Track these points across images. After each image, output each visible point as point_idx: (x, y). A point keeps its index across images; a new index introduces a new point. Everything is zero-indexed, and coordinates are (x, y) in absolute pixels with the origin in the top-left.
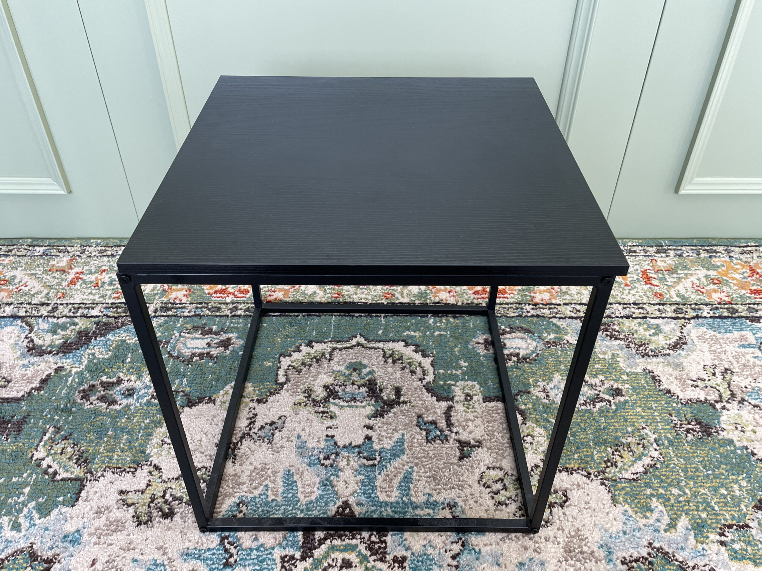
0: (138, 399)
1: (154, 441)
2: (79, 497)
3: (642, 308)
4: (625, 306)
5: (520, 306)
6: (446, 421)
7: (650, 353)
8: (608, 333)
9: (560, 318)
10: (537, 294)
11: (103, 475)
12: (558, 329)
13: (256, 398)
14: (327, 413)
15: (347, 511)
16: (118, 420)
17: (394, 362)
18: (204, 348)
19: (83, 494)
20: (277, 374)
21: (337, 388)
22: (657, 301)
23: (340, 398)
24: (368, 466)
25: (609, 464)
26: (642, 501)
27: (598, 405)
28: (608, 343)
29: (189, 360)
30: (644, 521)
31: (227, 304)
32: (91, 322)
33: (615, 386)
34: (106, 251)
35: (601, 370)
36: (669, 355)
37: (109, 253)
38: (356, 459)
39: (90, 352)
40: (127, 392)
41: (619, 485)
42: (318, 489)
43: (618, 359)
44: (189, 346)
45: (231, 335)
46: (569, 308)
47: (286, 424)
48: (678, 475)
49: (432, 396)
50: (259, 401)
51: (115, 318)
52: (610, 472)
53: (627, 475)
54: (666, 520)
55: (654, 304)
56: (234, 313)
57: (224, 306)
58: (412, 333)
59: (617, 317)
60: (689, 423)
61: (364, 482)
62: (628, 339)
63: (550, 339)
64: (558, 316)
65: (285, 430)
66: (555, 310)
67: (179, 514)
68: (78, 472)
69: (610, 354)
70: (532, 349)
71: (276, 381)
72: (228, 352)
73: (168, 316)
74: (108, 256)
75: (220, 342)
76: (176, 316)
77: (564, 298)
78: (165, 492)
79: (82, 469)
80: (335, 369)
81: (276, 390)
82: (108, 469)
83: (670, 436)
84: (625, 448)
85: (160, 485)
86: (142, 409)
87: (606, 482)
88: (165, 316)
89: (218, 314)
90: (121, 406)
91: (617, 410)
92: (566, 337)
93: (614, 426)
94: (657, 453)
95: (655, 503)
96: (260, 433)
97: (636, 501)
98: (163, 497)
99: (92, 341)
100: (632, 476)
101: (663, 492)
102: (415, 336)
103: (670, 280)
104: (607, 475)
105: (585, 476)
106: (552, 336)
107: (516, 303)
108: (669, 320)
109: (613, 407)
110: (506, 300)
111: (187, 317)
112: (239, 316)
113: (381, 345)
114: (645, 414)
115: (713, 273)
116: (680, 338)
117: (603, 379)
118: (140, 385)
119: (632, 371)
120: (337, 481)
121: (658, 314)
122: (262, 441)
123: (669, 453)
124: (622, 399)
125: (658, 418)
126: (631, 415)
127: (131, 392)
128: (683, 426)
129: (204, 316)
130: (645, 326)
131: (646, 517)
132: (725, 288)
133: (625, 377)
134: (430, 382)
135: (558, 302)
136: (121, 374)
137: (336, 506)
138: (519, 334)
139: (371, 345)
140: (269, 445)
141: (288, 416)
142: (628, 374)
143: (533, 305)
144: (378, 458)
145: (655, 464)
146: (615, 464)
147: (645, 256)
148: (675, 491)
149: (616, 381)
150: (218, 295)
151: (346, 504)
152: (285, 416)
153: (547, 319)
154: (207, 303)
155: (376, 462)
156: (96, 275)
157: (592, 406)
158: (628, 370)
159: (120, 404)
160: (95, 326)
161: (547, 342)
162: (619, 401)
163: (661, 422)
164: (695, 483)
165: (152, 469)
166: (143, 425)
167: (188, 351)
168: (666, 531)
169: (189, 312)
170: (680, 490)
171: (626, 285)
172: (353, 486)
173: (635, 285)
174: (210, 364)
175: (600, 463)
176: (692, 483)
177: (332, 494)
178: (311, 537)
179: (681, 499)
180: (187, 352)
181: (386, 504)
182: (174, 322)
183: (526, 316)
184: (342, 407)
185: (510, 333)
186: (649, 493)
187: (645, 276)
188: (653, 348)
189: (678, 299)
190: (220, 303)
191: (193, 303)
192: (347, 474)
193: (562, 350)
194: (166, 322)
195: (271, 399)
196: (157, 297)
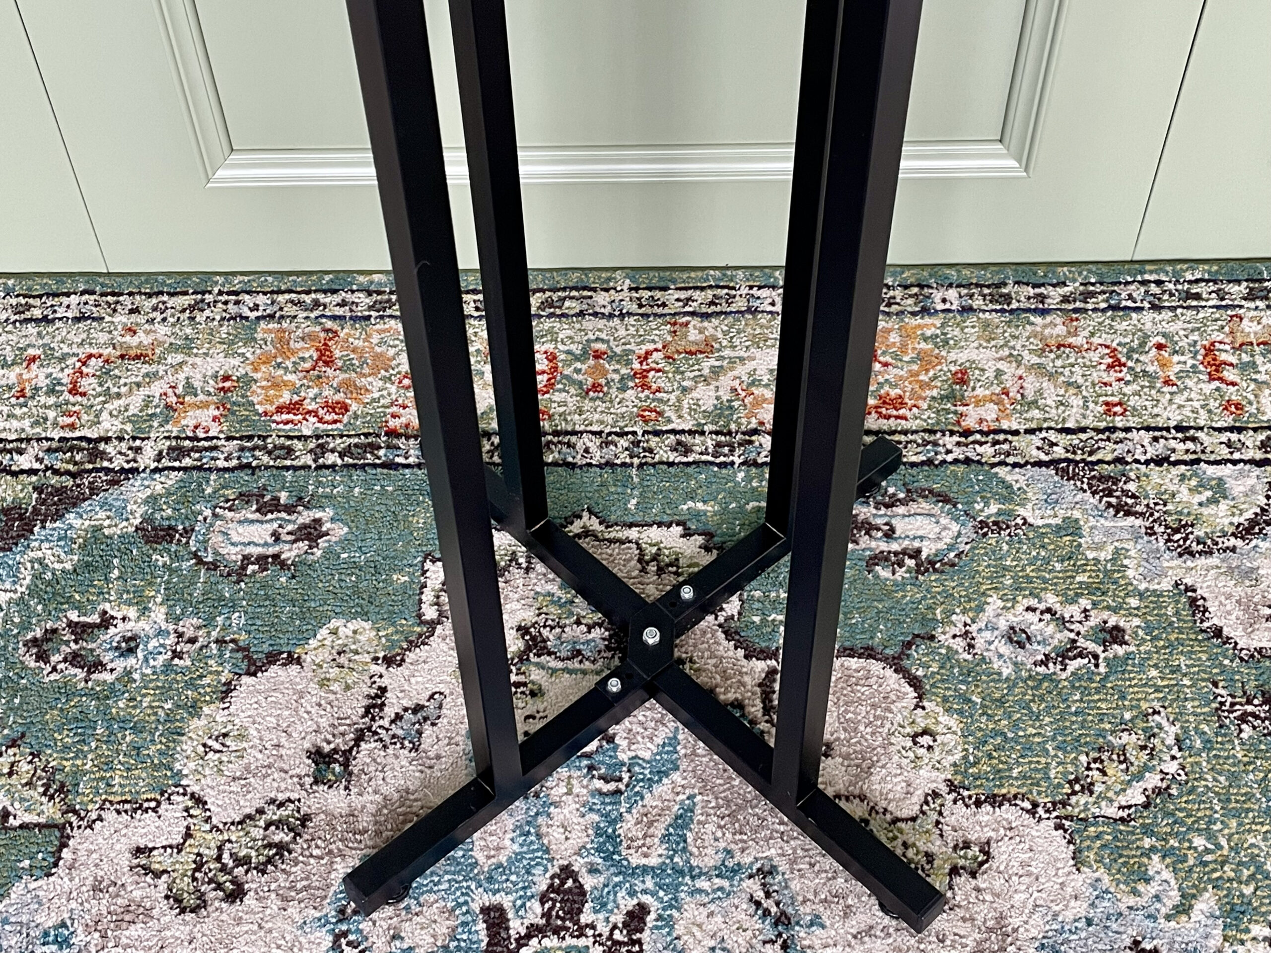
0: (146, 660)
1: (188, 747)
2: (60, 858)
3: (1194, 439)
4: (1157, 434)
5: (932, 438)
6: (763, 702)
7: (1195, 547)
8: (1113, 500)
9: (1015, 465)
10: (970, 407)
11: (100, 819)
12: (1008, 493)
13: (381, 655)
14: (525, 684)
15: (570, 883)
16: (110, 702)
17: (660, 571)
18: (266, 544)
19: (66, 853)
20: (420, 602)
21: (545, 632)
22: (1228, 421)
23: (550, 654)
24: (605, 795)
25: (1077, 787)
26: (1132, 862)
27: (1073, 665)
29: (240, 573)
30: (1132, 901)
31: (306, 438)
32: (24, 487)
33: (1111, 623)
34: (29, 307)
35: (1088, 586)
36: (1233, 549)
37: (37, 313)
38: (585, 782)
39: (32, 554)
40: (123, 645)
41: (1092, 829)
42: (512, 840)
43: (1126, 562)
44: (235, 538)
45: (319, 514)
46: (1036, 440)
47: (444, 711)
48: (1211, 808)
49: (736, 648)
50: (389, 661)
51: (73, 475)
52: (1078, 801)
53: (1112, 811)
54: (1174, 897)
55: (1220, 430)
56: (321, 461)
57: (298, 445)
58: (700, 506)
59: (1137, 461)
60: (1249, 702)
61: (599, 828)
62: (1152, 515)
63: (988, 517)
64: (1011, 460)
65: (443, 721)
66: (1006, 447)
67: (252, 893)
68: (50, 811)
69: (1110, 548)
70: (948, 541)
71: (419, 616)
72: (318, 553)
73: (185, 469)
74: (37, 321)
75: (299, 529)
76: (199, 468)
77: (1028, 415)
78: (220, 848)
79: (58, 806)
80: (538, 589)
81: (420, 636)
82: (108, 805)
83: (1206, 729)
84: (1115, 757)
85: (209, 836)
86: (157, 680)
87: (1067, 823)
88: (179, 469)
89: (288, 463)
90: (114, 676)
91: (1107, 676)
92: (1021, 511)
93: (1099, 708)
94: (1176, 762)
95: (1155, 863)
96: (395, 730)
97: (1121, 860)
98: (219, 859)
99: (36, 529)
100: (1121, 814)
101: (1177, 844)
102: (705, 513)
103: (1265, 369)
104: (1069, 808)
105: (1028, 811)
106: (993, 508)
107: (924, 431)
108: (1248, 467)
109: (1102, 669)
110: (903, 422)
111: (226, 470)
112: (333, 467)
113: (633, 533)
114: (1165, 683)
116: (1263, 510)
117: (1089, 607)
118: (147, 628)
119: (1151, 588)
120: (549, 826)
121: (1224, 452)
122: (398, 745)
123: (1198, 764)
124: (1120, 650)
125: (1188, 691)
126: (1135, 685)
127: (133, 644)
128: (1238, 707)
129: (259, 467)
130: (1194, 482)
131: (1135, 892)
133: (1134, 602)
134: (732, 617)
135: (1015, 427)
136: (107, 606)
137: (548, 875)
138: (924, 505)
139: (612, 535)
140: (413, 754)
141: (447, 692)
142: (1141, 595)
143: (961, 435)
144: (626, 777)
145: (1168, 787)
146: (1089, 789)
147: (1218, 307)
148: (1199, 842)
149: (1115, 610)
150: (285, 417)
151: (567, 872)
152: (441, 693)
153: (987, 468)
154: (264, 438)
155: (622, 787)
156: (17, 370)
157: (1059, 667)
158: (1143, 586)
159: (112, 670)
160: (35, 496)
161: (981, 522)
162: (1115, 657)
163: (1193, 700)
164: (1240, 824)
165: (190, 804)
166: (161, 712)
167: (234, 550)
168: (1168, 918)
169: (226, 459)
170: (1208, 839)
171: (1167, 382)
172: (578, 838)
173: (1187, 381)
174: (283, 579)
175: (1059, 785)
176: (1234, 823)
177: (537, 850)
178: (504, 934)
179: (1209, 858)
180: (234, 554)
181: (645, 869)
182: (200, 485)
183: (944, 462)
184: (554, 671)
185: (904, 502)
186: (1147, 846)
187: (1209, 359)
188: (1201, 534)
190: (290, 438)
191: (234, 438)
192: (568, 811)
193: (1011, 542)
194: (182, 485)
195: (411, 657)
196: (156, 424)
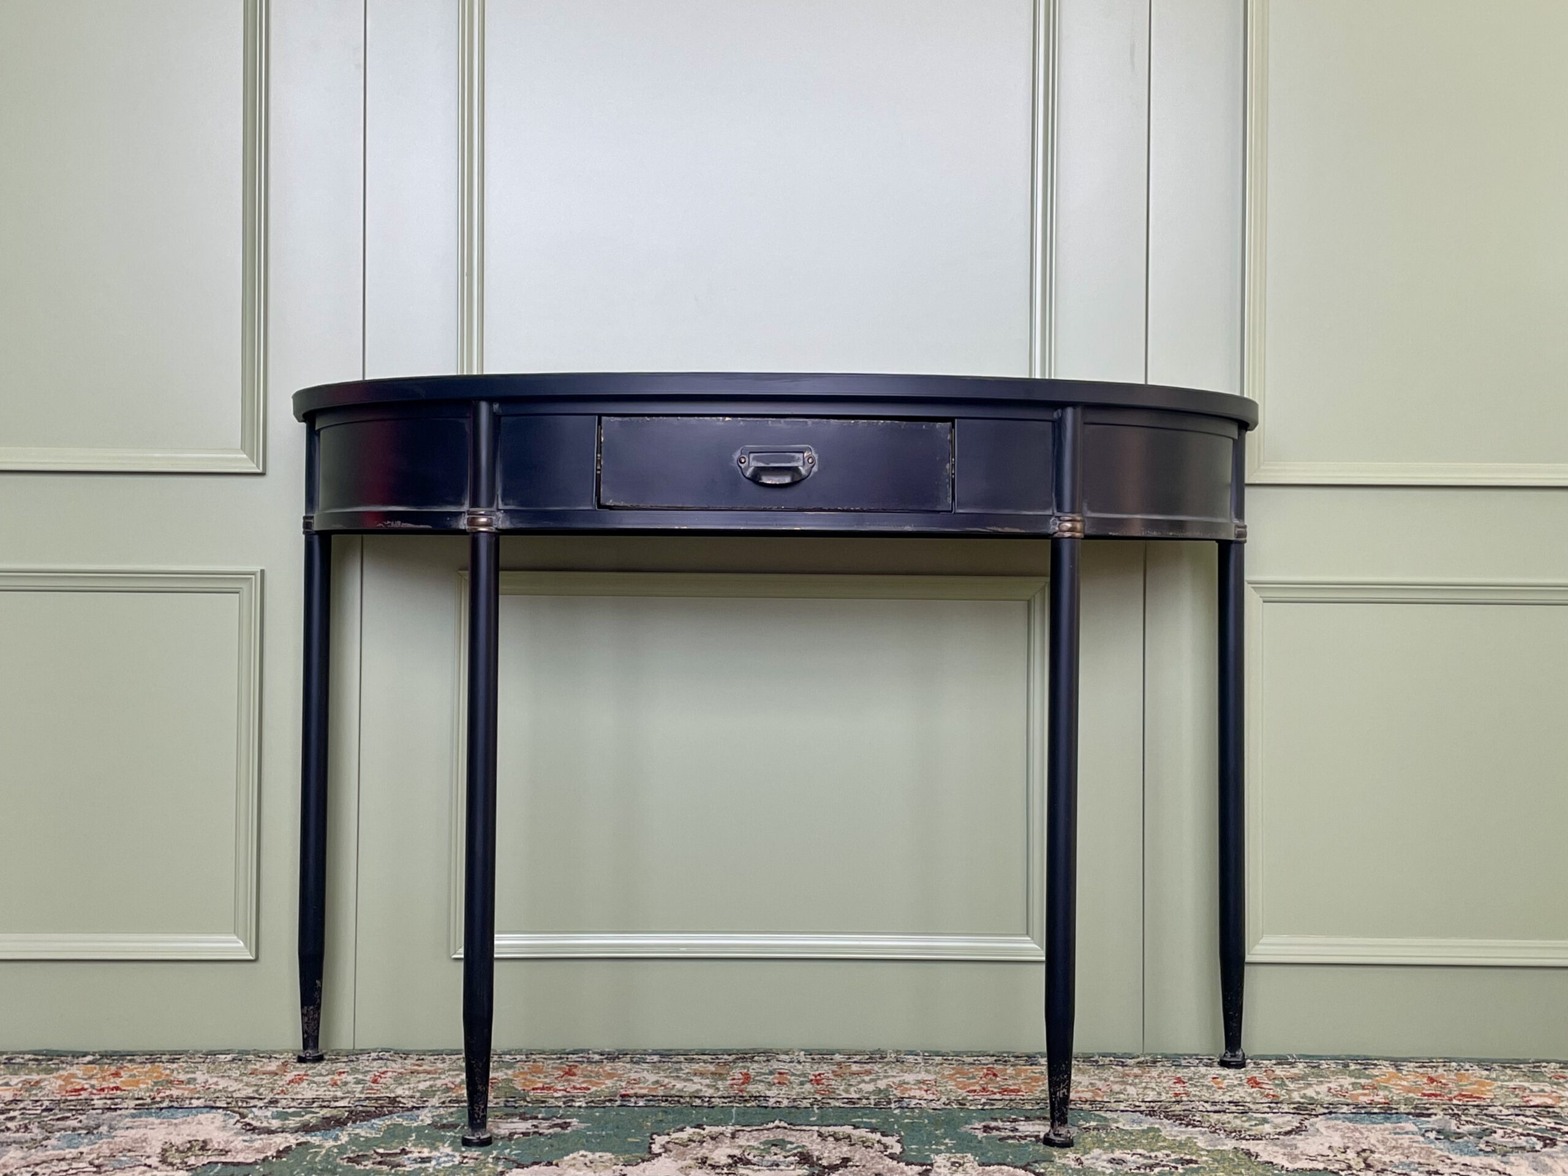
3: (1243, 1106)
4: (1215, 1103)
5: (1043, 1102)
7: (1248, 1137)
8: (1184, 1122)
9: (1107, 1111)
13: (621, 1163)
17: (837, 1140)
20: (650, 1147)
21: (748, 1158)
22: (1267, 1100)
23: (753, 1164)
27: (1157, 1170)
28: (1184, 1129)
29: (509, 1138)
31: (557, 1097)
33: (1187, 1158)
35: (1168, 1147)
36: (1277, 1138)
39: (349, 1132)
40: (418, 1160)
43: (1196, 1141)
45: (569, 1120)
49: (899, 1162)
50: (626, 1165)
51: (377, 1107)
55: (1262, 1103)
56: (569, 1104)
57: (551, 1100)
58: (866, 1120)
59: (1200, 1111)
62: (1214, 1127)
63: (1090, 1126)
64: (1104, 1109)
69: (1184, 1136)
71: (650, 1152)
72: (568, 1131)
75: (554, 1125)
77: (1116, 1097)
88: (457, 1107)
89: (543, 1105)
90: (412, 1169)
92: (1115, 1125)
99: (349, 1124)
102: (870, 1122)
103: (1292, 1086)
106: (1093, 1124)
108: (1284, 1114)
109: (1181, 1171)
113: (815, 1128)
115: (1363, 1081)
116: (1298, 1127)
117: (1169, 1153)
118: (439, 1154)
119: (1216, 1149)
121: (1268, 1110)
124: (1195, 1166)
127: (427, 1159)
130: (1244, 1119)
132: (1381, 1093)
133: (1203, 1152)
134: (895, 1153)
135: (1106, 1100)
136: (405, 1148)
138: (1039, 1122)
139: (798, 1128)
142: (1208, 1151)
149: (1189, 1154)
153: (1086, 1111)
154: (524, 1098)
158: (1209, 1148)
161: (1085, 1128)
171: (1220, 1088)
173: (1236, 1088)
174: (542, 1139)
184: (758, 1170)
187: (1251, 1082)
188: (1253, 1134)
189: (1302, 1100)
190: (545, 1097)
193: (1107, 1134)
195: (644, 1163)
